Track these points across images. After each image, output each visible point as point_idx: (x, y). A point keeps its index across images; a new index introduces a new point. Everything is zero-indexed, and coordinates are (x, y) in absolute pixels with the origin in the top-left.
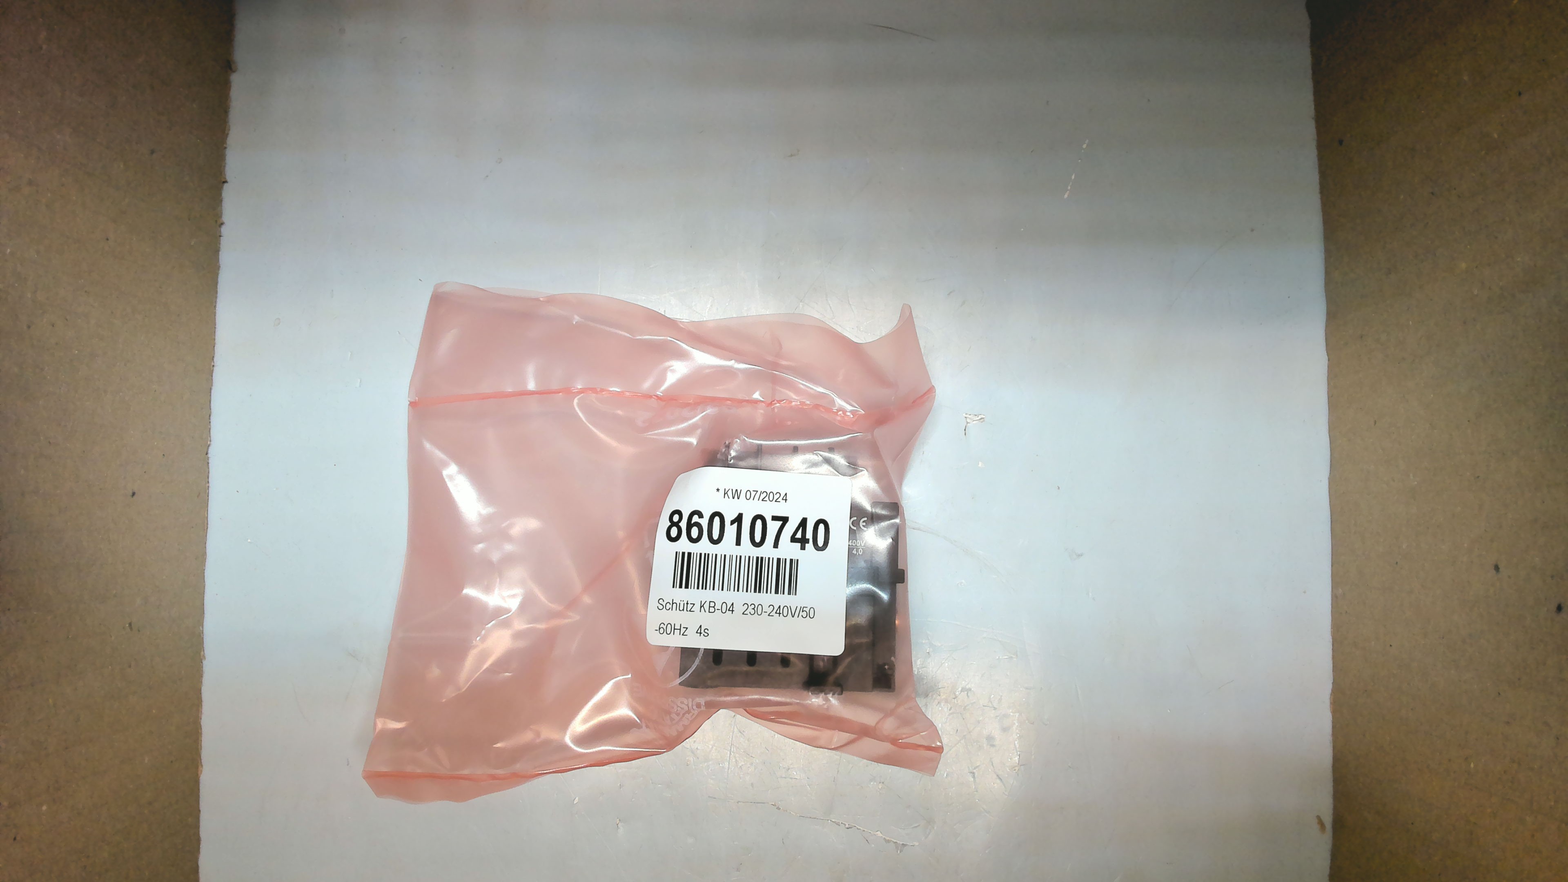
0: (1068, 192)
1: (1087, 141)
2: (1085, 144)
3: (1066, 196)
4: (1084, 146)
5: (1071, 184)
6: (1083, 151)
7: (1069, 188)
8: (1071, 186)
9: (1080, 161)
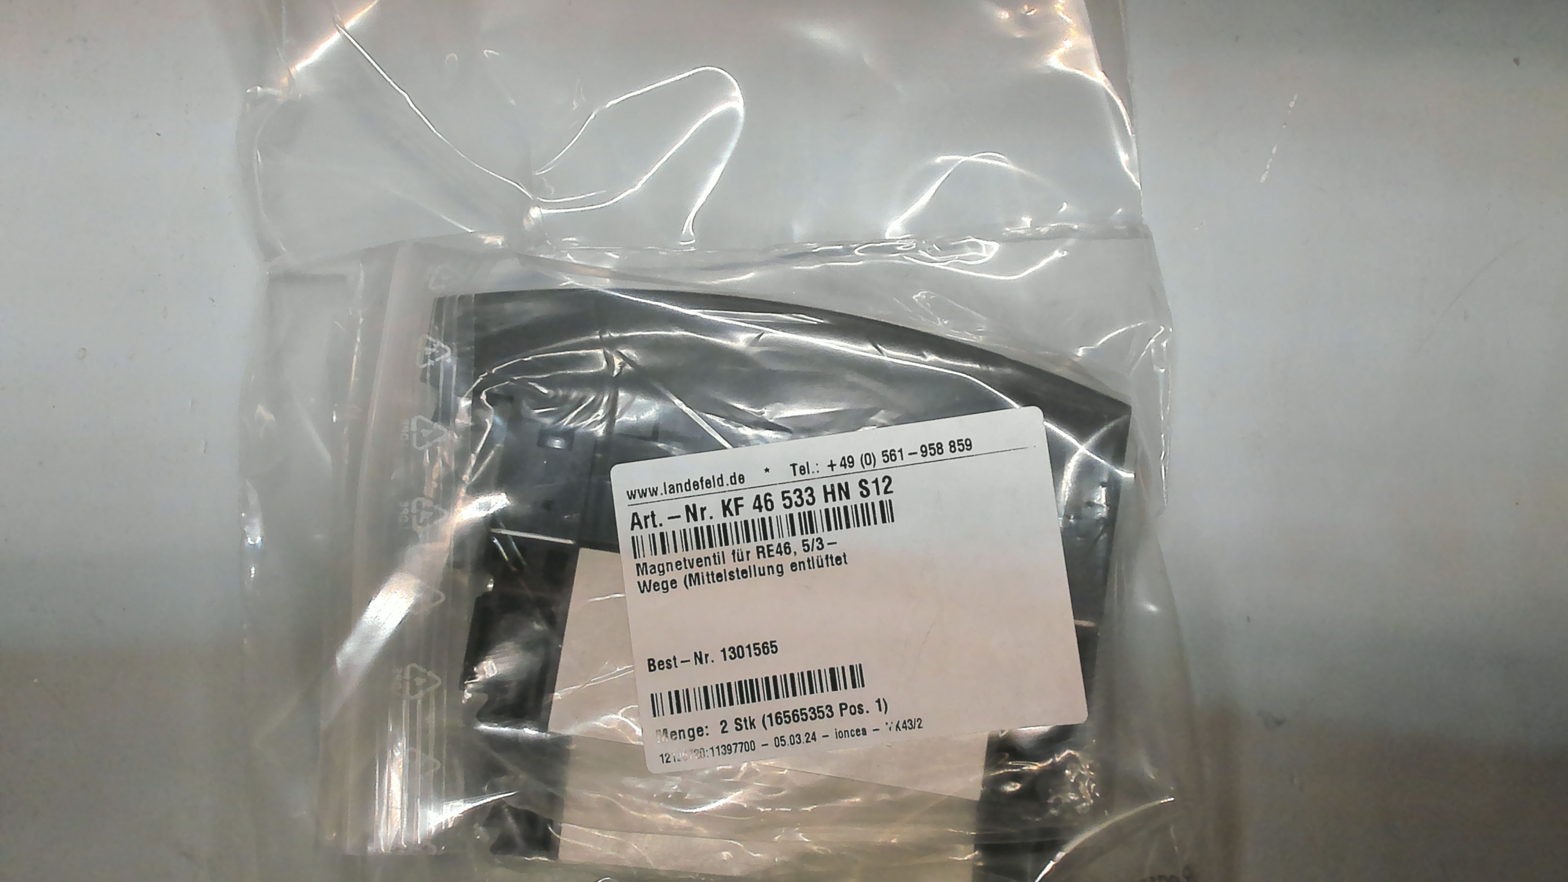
0: (1267, 172)
1: (1296, 97)
2: (1292, 100)
3: (1264, 178)
4: (1292, 104)
5: (1271, 160)
6: (1290, 112)
7: (1268, 167)
8: (1270, 164)
9: (1284, 126)
